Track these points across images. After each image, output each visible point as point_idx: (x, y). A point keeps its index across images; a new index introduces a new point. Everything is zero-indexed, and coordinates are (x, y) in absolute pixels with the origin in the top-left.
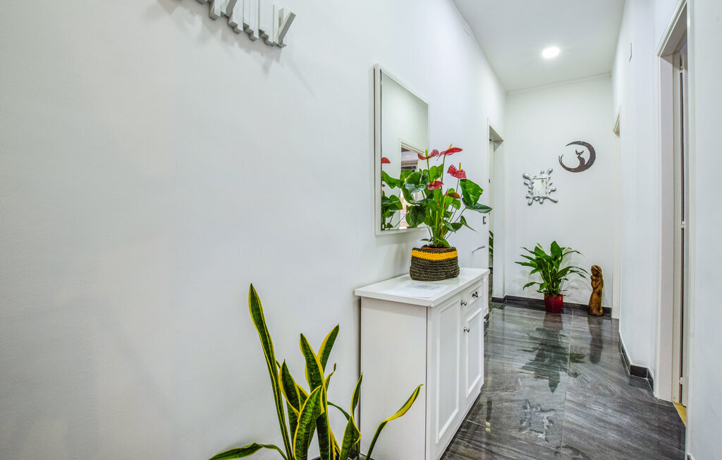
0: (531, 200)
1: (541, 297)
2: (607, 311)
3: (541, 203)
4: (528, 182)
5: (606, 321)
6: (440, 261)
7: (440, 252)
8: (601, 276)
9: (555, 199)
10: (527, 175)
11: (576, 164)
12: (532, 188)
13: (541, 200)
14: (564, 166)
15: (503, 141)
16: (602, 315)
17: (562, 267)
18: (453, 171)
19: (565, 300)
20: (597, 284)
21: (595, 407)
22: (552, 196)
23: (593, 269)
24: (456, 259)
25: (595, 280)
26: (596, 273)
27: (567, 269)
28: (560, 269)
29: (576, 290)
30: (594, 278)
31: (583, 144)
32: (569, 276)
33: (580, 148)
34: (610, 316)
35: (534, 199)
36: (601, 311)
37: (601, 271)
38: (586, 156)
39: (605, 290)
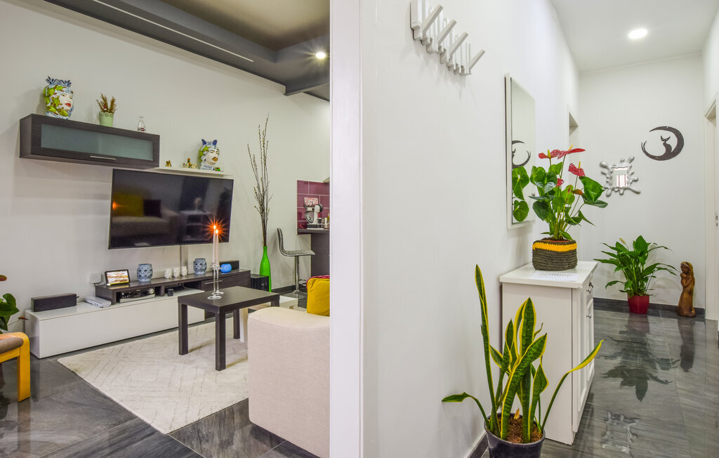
0: (610, 191)
1: (625, 297)
2: (700, 313)
3: (622, 195)
4: (606, 171)
5: (699, 322)
6: (564, 253)
7: (564, 244)
8: (692, 274)
9: (637, 190)
10: (604, 163)
11: (661, 151)
12: (611, 178)
13: (621, 192)
14: (647, 154)
15: (577, 126)
16: (694, 316)
17: (648, 264)
18: (572, 169)
19: (651, 301)
20: (688, 282)
21: (708, 394)
22: (635, 187)
23: (683, 266)
24: (575, 251)
25: (685, 278)
26: (686, 270)
27: (654, 266)
28: (645, 266)
29: (663, 289)
30: (685, 276)
31: (670, 129)
32: (657, 273)
33: (666, 134)
34: (703, 317)
35: (613, 190)
36: (693, 312)
37: (692, 268)
38: (673, 142)
39: (697, 289)
